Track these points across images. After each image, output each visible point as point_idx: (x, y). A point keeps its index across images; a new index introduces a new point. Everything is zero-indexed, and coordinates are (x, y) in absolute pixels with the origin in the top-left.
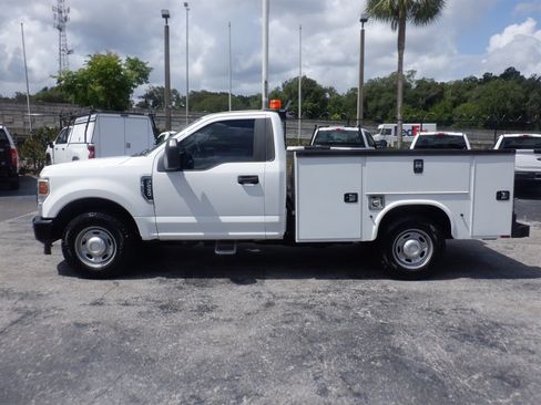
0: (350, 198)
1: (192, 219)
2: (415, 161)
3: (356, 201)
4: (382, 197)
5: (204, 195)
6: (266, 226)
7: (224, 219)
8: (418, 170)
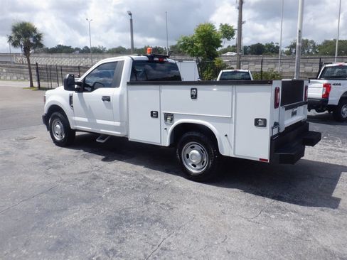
0: (154, 114)
1: (86, 120)
2: (192, 89)
3: (157, 117)
4: (172, 115)
5: (90, 107)
6: (115, 128)
7: (99, 121)
8: (194, 97)
